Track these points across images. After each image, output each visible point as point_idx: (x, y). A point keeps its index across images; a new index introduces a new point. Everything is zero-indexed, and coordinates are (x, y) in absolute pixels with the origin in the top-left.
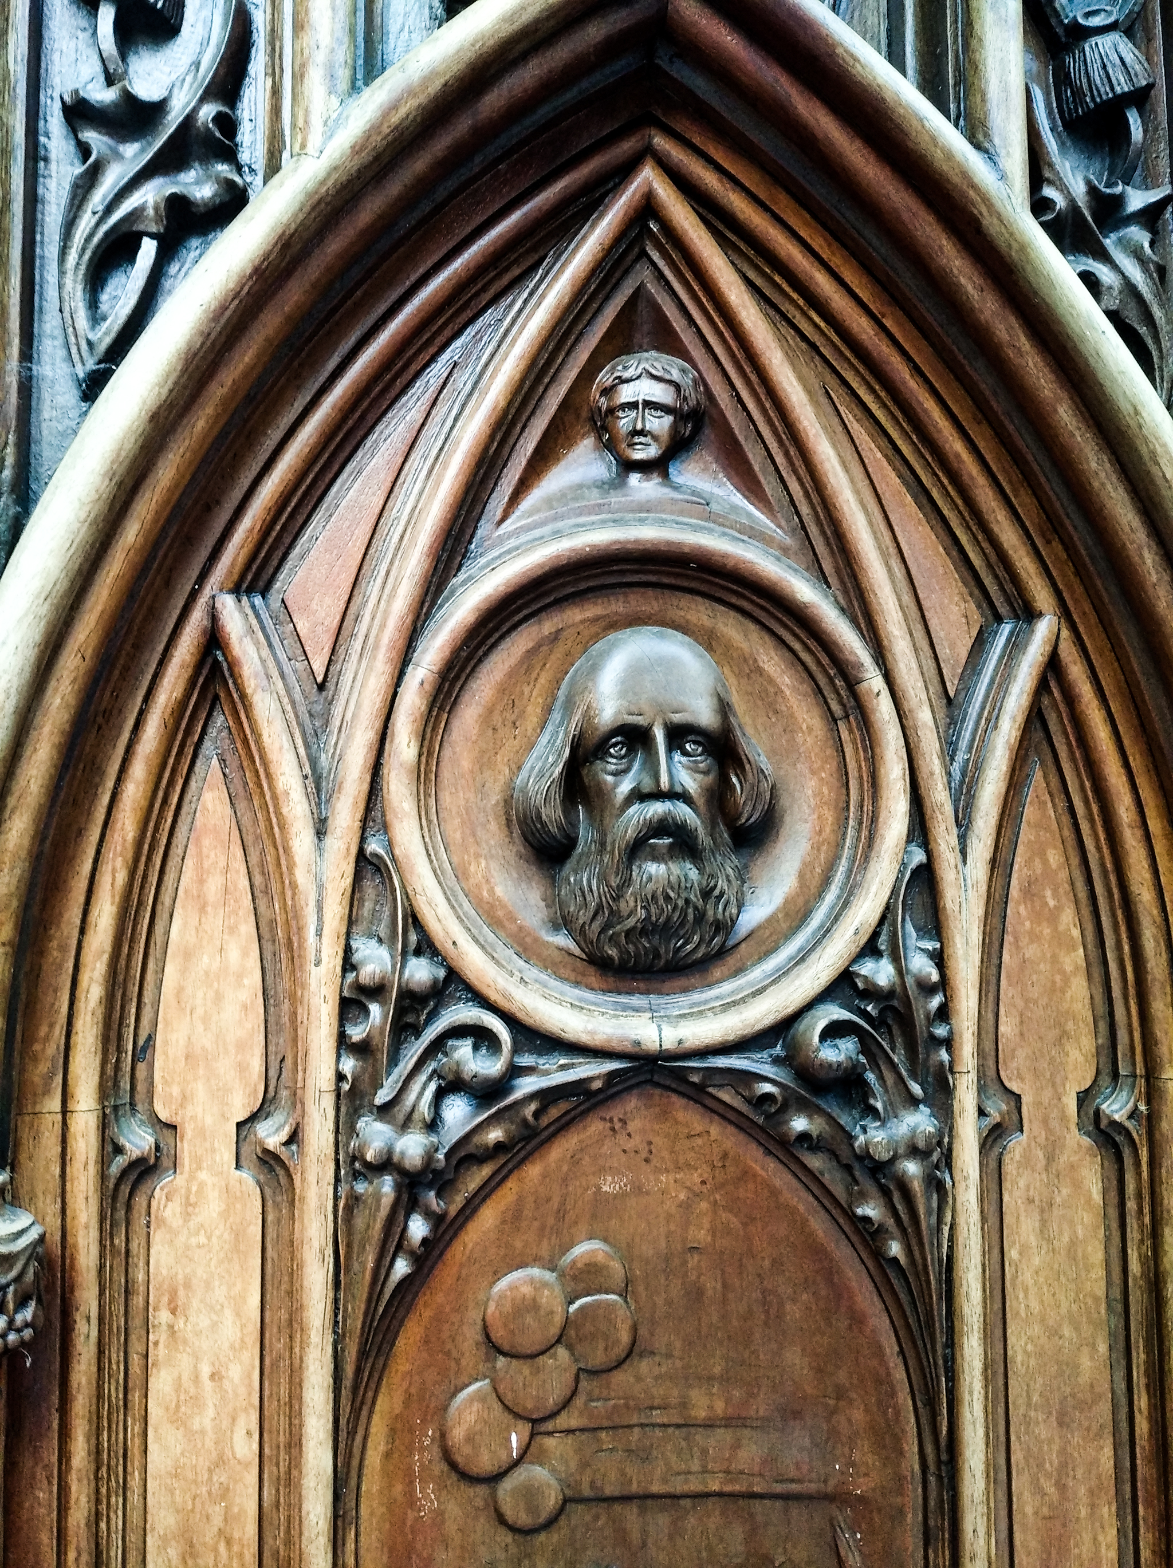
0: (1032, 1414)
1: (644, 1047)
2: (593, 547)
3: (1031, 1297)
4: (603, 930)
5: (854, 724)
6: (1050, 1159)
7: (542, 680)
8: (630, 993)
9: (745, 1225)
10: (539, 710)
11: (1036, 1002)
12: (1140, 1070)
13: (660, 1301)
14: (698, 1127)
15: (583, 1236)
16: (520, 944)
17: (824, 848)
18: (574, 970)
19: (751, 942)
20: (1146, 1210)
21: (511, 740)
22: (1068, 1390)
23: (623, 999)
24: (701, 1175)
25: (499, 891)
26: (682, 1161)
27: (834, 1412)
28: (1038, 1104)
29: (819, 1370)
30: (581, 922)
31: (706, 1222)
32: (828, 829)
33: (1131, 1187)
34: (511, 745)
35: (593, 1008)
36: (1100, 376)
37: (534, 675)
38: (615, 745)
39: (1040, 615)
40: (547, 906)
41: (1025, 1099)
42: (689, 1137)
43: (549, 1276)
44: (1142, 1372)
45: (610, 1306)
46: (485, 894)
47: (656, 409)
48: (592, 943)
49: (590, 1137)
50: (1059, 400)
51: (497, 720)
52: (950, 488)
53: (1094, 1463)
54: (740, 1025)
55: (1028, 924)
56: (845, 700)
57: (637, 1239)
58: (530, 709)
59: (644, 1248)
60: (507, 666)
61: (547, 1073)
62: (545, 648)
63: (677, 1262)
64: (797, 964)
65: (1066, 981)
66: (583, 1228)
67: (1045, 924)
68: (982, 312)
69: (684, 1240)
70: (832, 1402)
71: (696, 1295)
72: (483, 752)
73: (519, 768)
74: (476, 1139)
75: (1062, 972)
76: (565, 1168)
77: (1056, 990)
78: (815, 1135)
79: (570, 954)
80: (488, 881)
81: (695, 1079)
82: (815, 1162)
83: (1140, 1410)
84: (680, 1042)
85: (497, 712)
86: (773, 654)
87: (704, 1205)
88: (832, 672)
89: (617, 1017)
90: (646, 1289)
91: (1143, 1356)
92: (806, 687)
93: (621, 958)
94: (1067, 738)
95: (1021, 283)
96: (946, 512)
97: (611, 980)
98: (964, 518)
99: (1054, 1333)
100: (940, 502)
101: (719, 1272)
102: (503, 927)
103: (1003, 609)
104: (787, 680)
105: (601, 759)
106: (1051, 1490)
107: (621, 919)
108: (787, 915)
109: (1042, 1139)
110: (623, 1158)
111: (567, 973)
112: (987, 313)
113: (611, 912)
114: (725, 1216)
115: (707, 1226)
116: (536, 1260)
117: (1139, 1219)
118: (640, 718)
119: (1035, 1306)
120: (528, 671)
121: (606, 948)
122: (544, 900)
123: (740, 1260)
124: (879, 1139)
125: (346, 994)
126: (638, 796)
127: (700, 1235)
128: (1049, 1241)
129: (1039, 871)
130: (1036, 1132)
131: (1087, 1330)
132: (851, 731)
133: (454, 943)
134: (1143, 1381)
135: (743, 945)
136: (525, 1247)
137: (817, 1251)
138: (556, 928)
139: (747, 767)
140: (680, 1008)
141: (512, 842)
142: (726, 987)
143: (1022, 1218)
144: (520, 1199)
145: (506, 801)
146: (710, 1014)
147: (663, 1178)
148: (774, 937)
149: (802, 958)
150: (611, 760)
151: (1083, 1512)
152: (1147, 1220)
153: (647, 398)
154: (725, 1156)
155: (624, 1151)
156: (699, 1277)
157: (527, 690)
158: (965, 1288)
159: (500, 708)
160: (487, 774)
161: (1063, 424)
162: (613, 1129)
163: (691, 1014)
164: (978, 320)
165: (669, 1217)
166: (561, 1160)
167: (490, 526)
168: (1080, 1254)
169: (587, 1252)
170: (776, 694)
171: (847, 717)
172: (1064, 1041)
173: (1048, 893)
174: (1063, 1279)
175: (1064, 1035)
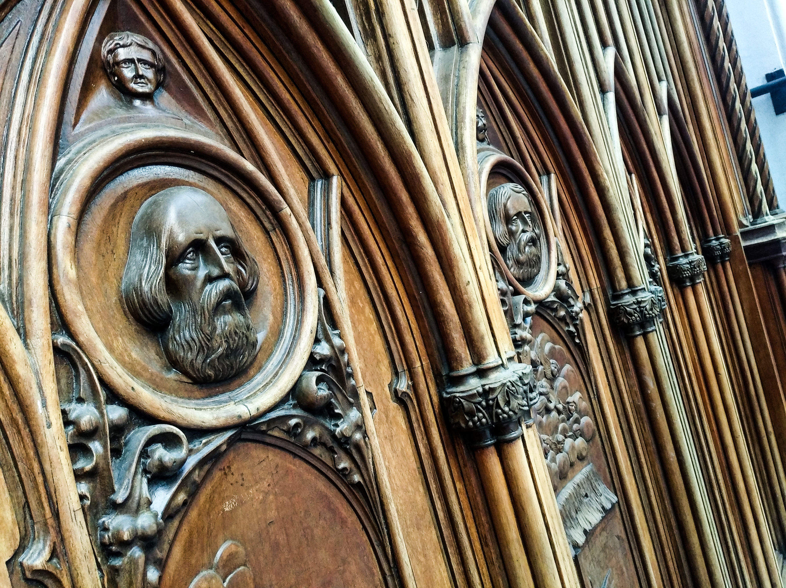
0: (409, 530)
1: (243, 418)
2: (146, 139)
3: (396, 479)
4: (204, 361)
5: (279, 233)
6: (387, 417)
7: (121, 223)
8: (216, 395)
9: (290, 499)
10: (124, 242)
11: (366, 350)
12: (406, 368)
13: (261, 558)
14: (263, 456)
15: (222, 542)
16: (153, 384)
17: (278, 297)
18: (186, 391)
19: (262, 352)
20: (421, 425)
21: (113, 262)
22: (417, 513)
23: (217, 399)
24: (267, 482)
25: (134, 355)
26: (258, 479)
27: (344, 571)
28: (378, 394)
29: (334, 555)
30: (190, 359)
31: (273, 506)
32: (278, 287)
33: (413, 418)
34: (114, 265)
35: (206, 407)
36: (357, 63)
37: (117, 221)
38: (190, 253)
39: (333, 175)
40: (161, 358)
41: (374, 394)
42: (260, 463)
43: (212, 572)
44: (435, 493)
45: (242, 573)
46: (126, 358)
47: (145, 64)
48: (198, 370)
49: (216, 482)
50: (337, 74)
51: (103, 249)
52: (284, 117)
53: (431, 539)
54: (279, 392)
55: (356, 316)
56: (272, 221)
57: (245, 531)
58: (118, 241)
59: (249, 534)
60: (102, 215)
61: (198, 450)
62: (120, 203)
63: (264, 535)
64: (287, 356)
65: (373, 337)
66: (221, 537)
67: (361, 315)
68: (301, 29)
69: (266, 520)
70: (341, 568)
71: (276, 547)
72: (101, 271)
73: (121, 278)
74: (173, 504)
75: (371, 334)
76: (208, 506)
77: (371, 343)
78: (318, 436)
79: (182, 382)
80: (126, 350)
81: (264, 428)
82: (317, 451)
83: (439, 509)
84: (258, 409)
85: (102, 245)
86: (233, 200)
87: (271, 497)
88: (264, 207)
89: (219, 408)
90: (254, 555)
91: (434, 486)
92: (251, 217)
93: (216, 374)
94: (350, 231)
95: (320, 16)
96: (283, 129)
97: (205, 390)
98: (292, 132)
99: (407, 491)
100: (280, 124)
101: (283, 530)
102: (142, 376)
103: (315, 174)
104: (243, 214)
105: (182, 262)
106: (422, 559)
107: (214, 351)
108: (272, 334)
109: (383, 410)
110: (231, 488)
111: (182, 393)
112: (304, 30)
113: (208, 348)
114: (281, 499)
115: (274, 508)
116: (204, 566)
117: (419, 429)
118: (202, 235)
119: (398, 483)
120: (114, 218)
121: (207, 371)
122: (157, 355)
123: (291, 518)
124: (346, 426)
125: (71, 442)
126: (210, 279)
127: (272, 514)
128: (395, 452)
129: (354, 292)
130: (380, 407)
131: (415, 484)
132: (277, 236)
133: (132, 388)
134: (437, 496)
135: (259, 354)
136: (197, 561)
137: (323, 497)
138: (169, 370)
139: (247, 258)
140: (245, 394)
141: (130, 324)
142: (259, 378)
143: (385, 447)
144: (191, 534)
145: (119, 300)
146: (259, 393)
147: (251, 491)
148: (270, 347)
149: (289, 353)
150: (187, 261)
151: (434, 561)
152: (422, 429)
153: (139, 57)
154: (277, 466)
155: (232, 484)
156: (276, 537)
157: (115, 230)
158: (384, 483)
159: (103, 242)
160: (106, 284)
161: (340, 85)
162: (225, 474)
163: (251, 396)
164: (300, 33)
165: (257, 510)
166: (205, 502)
167: (70, 129)
168: (405, 453)
169: (224, 551)
170: (239, 221)
171: (274, 229)
172: (379, 364)
173: (359, 301)
174: (403, 467)
175: (378, 362)
